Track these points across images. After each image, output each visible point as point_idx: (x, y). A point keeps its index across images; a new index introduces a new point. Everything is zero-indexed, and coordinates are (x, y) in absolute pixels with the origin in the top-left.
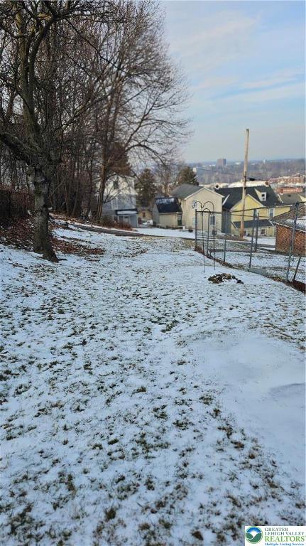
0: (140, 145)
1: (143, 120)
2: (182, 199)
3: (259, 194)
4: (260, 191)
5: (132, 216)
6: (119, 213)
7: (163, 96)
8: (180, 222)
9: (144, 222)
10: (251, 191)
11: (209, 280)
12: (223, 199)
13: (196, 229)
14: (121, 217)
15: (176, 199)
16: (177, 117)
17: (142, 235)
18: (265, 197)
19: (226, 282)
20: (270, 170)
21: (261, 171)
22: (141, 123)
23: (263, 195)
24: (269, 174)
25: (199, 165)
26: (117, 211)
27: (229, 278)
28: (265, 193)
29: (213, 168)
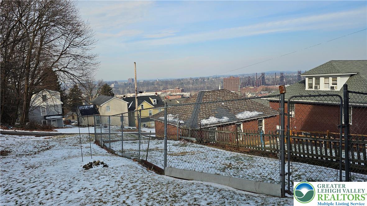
0: (60, 70)
1: (62, 54)
2: (99, 105)
3: (152, 100)
4: (153, 99)
5: (59, 120)
6: (47, 118)
7: (77, 39)
8: (98, 122)
9: (73, 122)
10: (147, 99)
11: (83, 167)
12: (128, 105)
13: (110, 125)
14: (49, 121)
15: (95, 106)
16: (88, 53)
17: (61, 134)
18: (156, 102)
19: (95, 168)
20: (162, 85)
21: (156, 86)
22: (60, 56)
23: (155, 101)
24: (161, 88)
25: (116, 82)
26: (45, 117)
27: (98, 164)
28: (156, 100)
29: (125, 84)
